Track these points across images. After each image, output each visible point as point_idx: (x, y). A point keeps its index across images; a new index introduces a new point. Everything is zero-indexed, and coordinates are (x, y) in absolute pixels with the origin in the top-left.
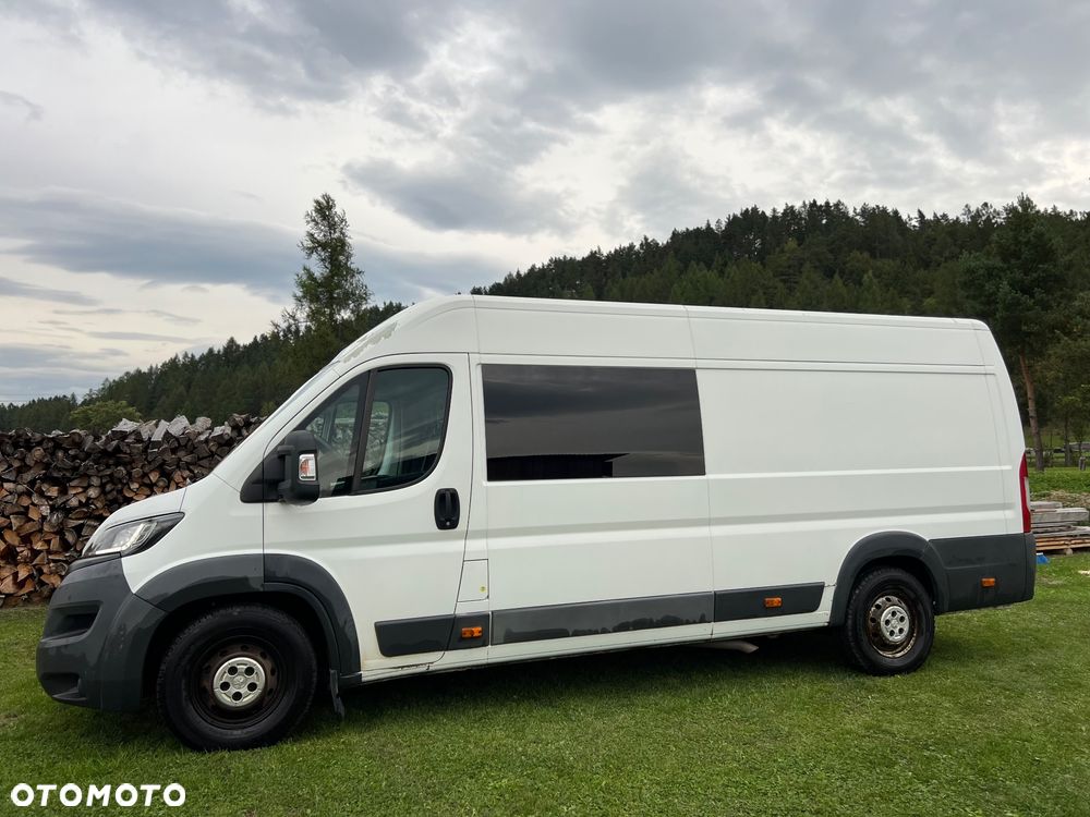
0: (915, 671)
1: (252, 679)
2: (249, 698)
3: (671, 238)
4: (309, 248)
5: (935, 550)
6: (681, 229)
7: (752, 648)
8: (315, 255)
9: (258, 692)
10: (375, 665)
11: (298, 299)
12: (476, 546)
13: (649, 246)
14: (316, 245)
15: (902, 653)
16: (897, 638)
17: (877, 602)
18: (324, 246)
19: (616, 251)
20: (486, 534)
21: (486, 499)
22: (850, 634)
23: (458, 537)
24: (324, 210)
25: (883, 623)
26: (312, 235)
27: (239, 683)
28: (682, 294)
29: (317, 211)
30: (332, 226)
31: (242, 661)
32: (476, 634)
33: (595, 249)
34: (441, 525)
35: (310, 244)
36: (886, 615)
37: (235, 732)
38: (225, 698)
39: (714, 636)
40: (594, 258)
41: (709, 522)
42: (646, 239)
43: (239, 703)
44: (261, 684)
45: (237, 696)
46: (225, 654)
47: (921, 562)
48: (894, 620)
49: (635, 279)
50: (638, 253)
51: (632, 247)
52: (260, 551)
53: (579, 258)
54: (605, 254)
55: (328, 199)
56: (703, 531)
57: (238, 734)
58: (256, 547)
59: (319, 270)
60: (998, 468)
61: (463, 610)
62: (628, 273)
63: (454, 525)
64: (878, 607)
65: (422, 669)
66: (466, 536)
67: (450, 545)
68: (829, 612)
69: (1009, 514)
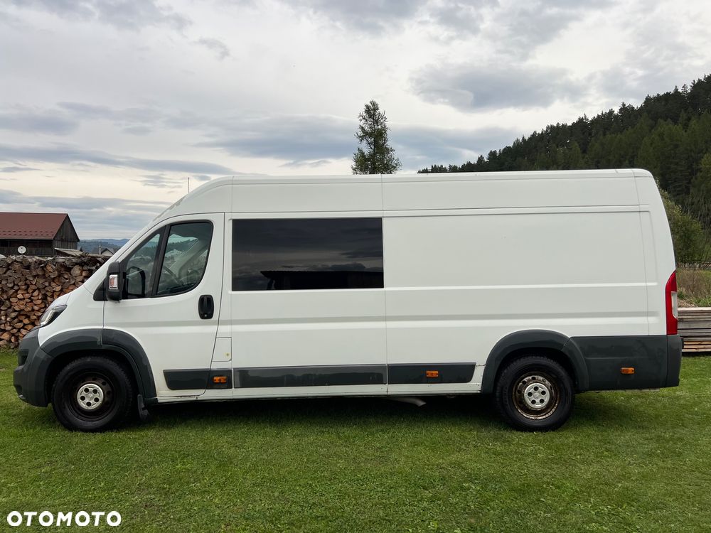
0: (553, 430)
1: (97, 396)
2: (95, 406)
3: (645, 103)
4: (360, 137)
5: (575, 344)
6: (653, 94)
7: (421, 403)
8: (365, 141)
9: (99, 403)
10: (164, 394)
11: (354, 169)
12: (224, 329)
13: (625, 110)
14: (365, 135)
15: (544, 417)
16: (538, 406)
17: (525, 380)
18: (370, 135)
19: (598, 116)
20: (231, 322)
21: (230, 301)
22: (498, 399)
23: (213, 324)
24: (372, 112)
25: (526, 394)
26: (362, 128)
27: (90, 398)
28: (651, 144)
29: (366, 112)
30: (376, 122)
31: (92, 386)
32: (222, 381)
33: (582, 116)
34: (202, 317)
35: (361, 133)
36: (530, 388)
37: (88, 423)
38: (83, 404)
39: (389, 394)
40: (581, 123)
41: (386, 319)
42: (624, 105)
43: (90, 408)
44: (101, 399)
45: (89, 404)
46: (84, 381)
47: (562, 352)
48: (537, 393)
49: (614, 135)
50: (616, 117)
51: (611, 112)
52: (101, 327)
53: (569, 124)
54: (590, 119)
55: (374, 104)
56: (381, 325)
57: (90, 424)
58: (99, 325)
59: (367, 150)
60: (643, 284)
61: (215, 367)
62: (608, 133)
63: (210, 316)
64: (524, 383)
65: (194, 399)
66: (218, 323)
67: (208, 328)
68: (480, 384)
69: (652, 320)
